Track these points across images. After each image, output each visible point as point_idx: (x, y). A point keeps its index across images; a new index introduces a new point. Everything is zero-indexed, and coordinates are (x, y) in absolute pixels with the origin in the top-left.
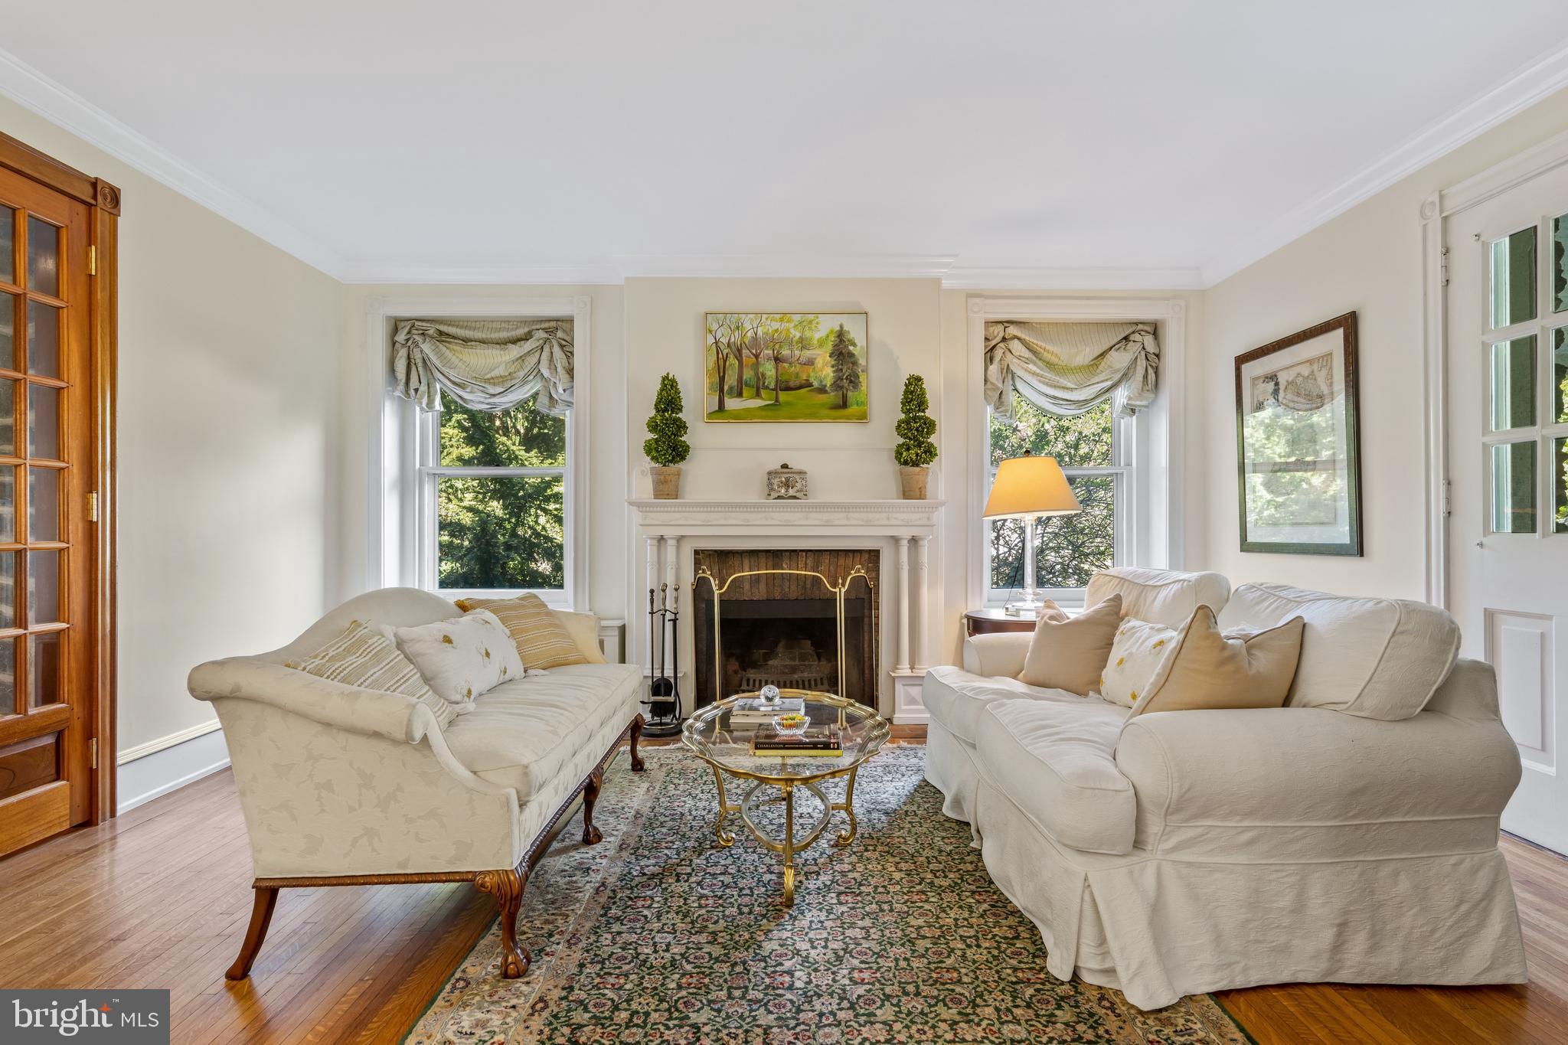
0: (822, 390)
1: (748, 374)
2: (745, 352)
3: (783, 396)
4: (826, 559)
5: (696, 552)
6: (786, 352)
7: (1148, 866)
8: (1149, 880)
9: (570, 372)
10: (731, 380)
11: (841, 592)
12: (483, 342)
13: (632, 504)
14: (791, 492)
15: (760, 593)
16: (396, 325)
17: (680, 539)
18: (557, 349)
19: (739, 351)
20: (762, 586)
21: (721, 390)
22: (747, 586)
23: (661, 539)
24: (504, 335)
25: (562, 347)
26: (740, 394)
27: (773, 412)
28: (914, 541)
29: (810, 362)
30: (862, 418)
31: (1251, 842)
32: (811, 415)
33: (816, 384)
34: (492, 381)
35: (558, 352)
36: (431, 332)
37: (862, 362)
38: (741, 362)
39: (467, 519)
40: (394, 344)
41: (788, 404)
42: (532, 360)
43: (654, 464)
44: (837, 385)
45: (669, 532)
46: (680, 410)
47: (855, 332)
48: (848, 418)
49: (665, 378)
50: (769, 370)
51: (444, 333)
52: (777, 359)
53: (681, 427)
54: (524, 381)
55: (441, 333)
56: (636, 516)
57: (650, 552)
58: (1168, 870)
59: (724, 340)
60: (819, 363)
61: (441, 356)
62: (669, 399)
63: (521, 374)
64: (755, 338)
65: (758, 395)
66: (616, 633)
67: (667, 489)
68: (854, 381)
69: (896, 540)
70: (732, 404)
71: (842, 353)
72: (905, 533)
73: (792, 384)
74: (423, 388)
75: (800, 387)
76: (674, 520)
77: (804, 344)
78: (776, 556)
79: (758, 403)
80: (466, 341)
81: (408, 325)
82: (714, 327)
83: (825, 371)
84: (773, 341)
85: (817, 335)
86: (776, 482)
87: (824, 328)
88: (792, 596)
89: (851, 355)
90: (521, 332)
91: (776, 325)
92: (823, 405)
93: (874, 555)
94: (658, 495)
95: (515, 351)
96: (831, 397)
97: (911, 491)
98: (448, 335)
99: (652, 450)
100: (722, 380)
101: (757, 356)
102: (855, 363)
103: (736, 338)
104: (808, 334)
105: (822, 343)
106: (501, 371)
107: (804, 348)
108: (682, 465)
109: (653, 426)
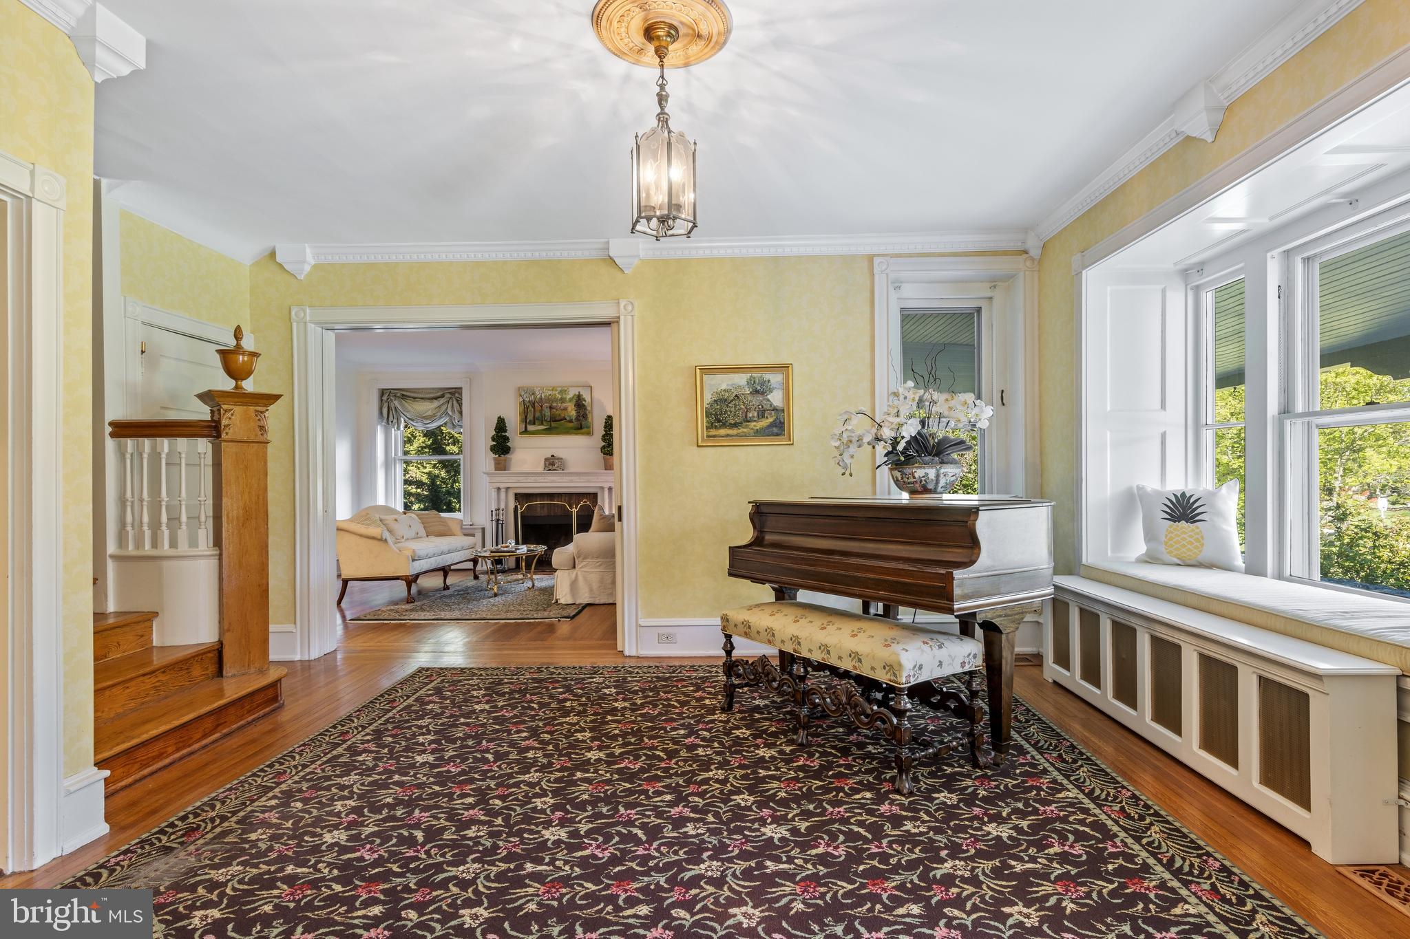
0: (571, 421)
1: (538, 414)
2: (536, 404)
3: (553, 424)
4: (574, 498)
5: (516, 494)
6: (554, 404)
7: (573, 573)
8: (573, 576)
9: (461, 413)
10: (530, 417)
11: (574, 511)
12: (422, 399)
13: (485, 473)
14: (554, 468)
15: (545, 512)
16: (382, 392)
17: (507, 489)
18: (455, 402)
19: (534, 404)
20: (545, 509)
21: (526, 422)
22: (539, 509)
23: (499, 489)
24: (432, 395)
25: (457, 401)
26: (534, 424)
27: (550, 431)
28: (610, 489)
29: (566, 409)
30: (589, 434)
31: (600, 565)
32: (567, 432)
33: (568, 419)
34: (426, 418)
35: (455, 404)
36: (399, 395)
37: (589, 408)
38: (534, 409)
39: (425, 479)
40: (382, 400)
41: (556, 428)
42: (444, 408)
43: (494, 456)
44: (577, 419)
45: (501, 486)
46: (506, 431)
47: (586, 395)
48: (583, 434)
49: (499, 418)
50: (547, 413)
51: (404, 395)
52: (551, 408)
53: (507, 439)
54: (441, 417)
55: (403, 395)
56: (486, 478)
57: (494, 494)
58: (579, 573)
59: (527, 400)
60: (569, 409)
61: (403, 406)
62: (501, 426)
63: (439, 414)
64: (541, 398)
65: (542, 424)
66: (480, 531)
67: (501, 467)
68: (585, 417)
69: (602, 488)
70: (530, 428)
71: (579, 403)
72: (606, 485)
73: (557, 418)
74: (395, 421)
75: (561, 420)
76: (504, 480)
77: (563, 400)
78: (551, 496)
79: (543, 427)
80: (414, 398)
81: (388, 391)
82: (523, 393)
83: (572, 412)
84: (550, 400)
85: (568, 397)
86: (547, 463)
87: (572, 393)
88: (559, 514)
89: (584, 405)
90: (439, 394)
91: (550, 393)
92: (571, 428)
93: (595, 495)
94: (497, 469)
95: (436, 403)
96: (575, 424)
97: (608, 467)
98: (407, 396)
99: (493, 449)
100: (526, 417)
101: (541, 406)
102: (586, 409)
103: (532, 398)
104: (564, 396)
105: (571, 400)
106: (430, 413)
107: (562, 402)
108: (507, 456)
109: (493, 439)
